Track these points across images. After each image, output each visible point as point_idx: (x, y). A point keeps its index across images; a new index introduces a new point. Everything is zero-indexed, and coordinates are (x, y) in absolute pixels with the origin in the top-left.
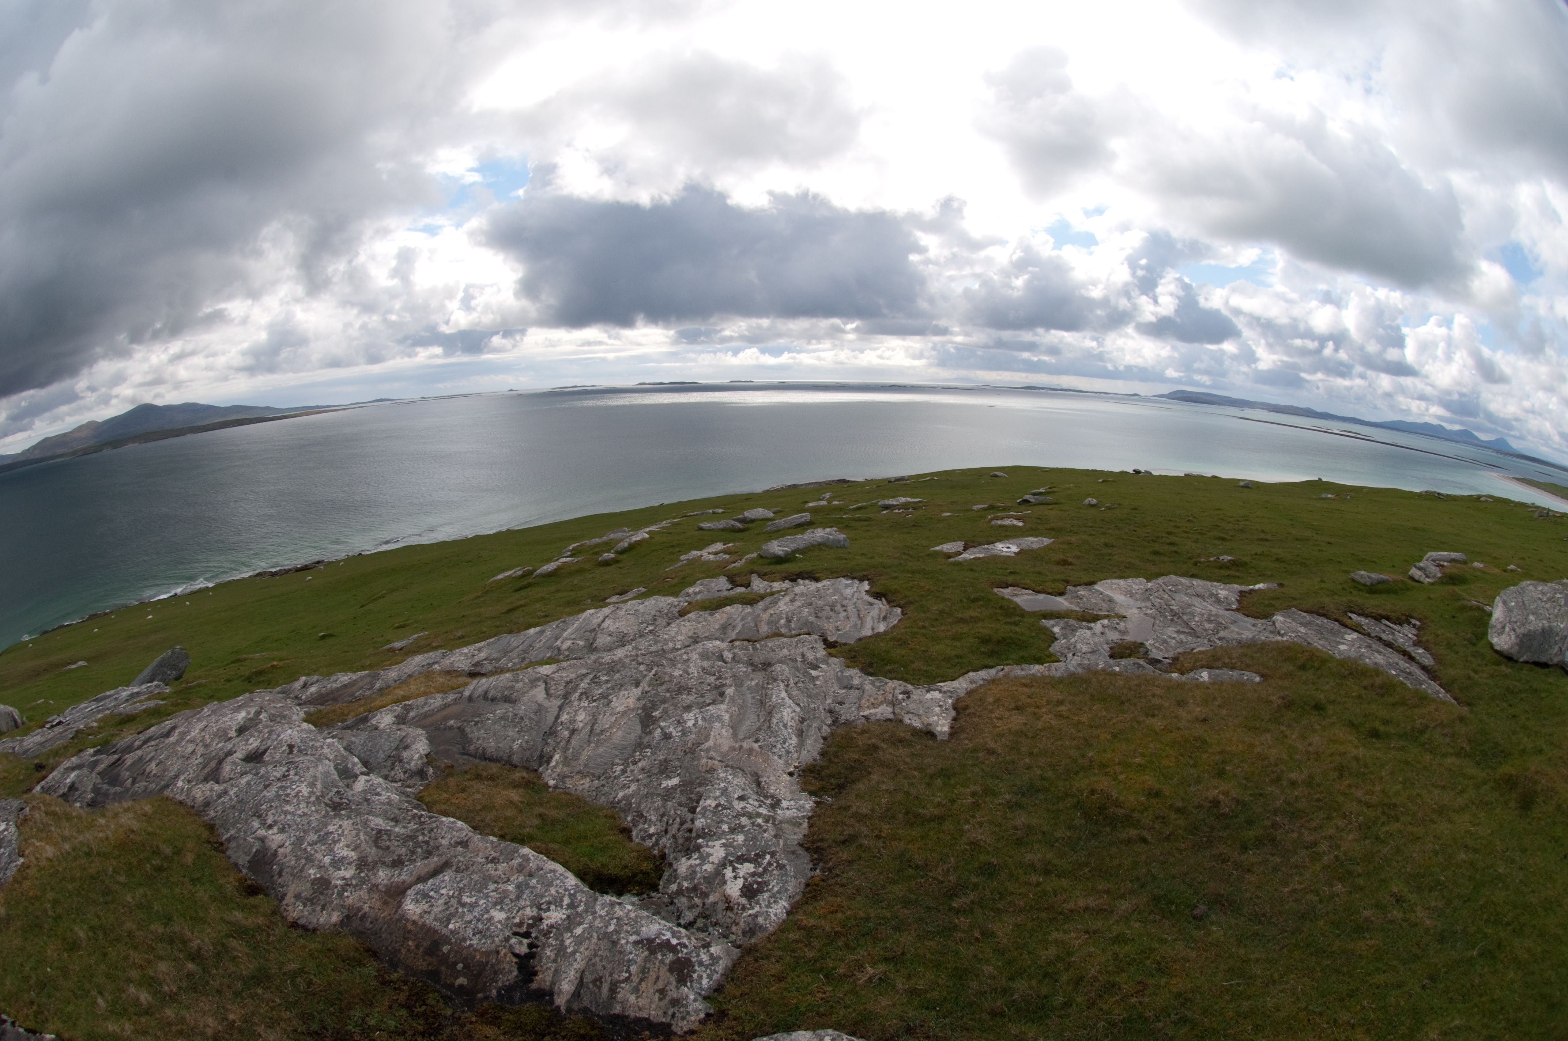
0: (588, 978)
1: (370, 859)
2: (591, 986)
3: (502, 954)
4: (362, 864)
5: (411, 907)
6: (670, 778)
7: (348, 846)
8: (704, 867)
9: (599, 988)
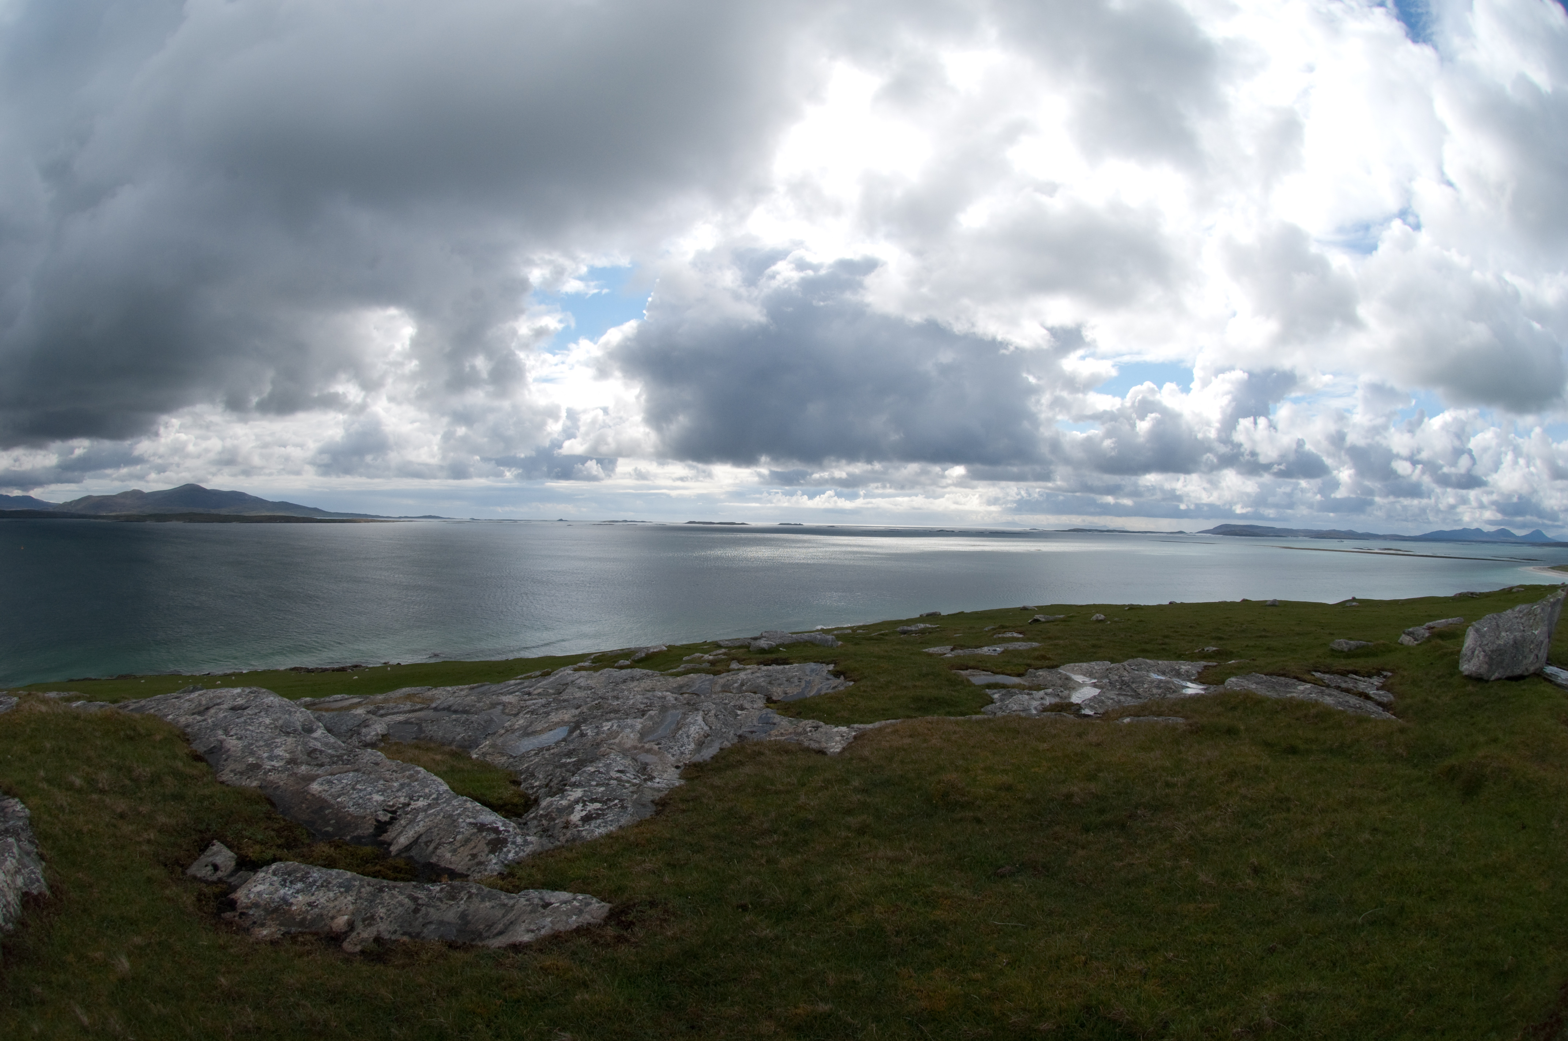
0: (424, 839)
1: (299, 761)
2: (422, 844)
3: (367, 819)
4: (293, 761)
5: (315, 787)
6: (571, 758)
7: (286, 751)
8: (560, 802)
9: (428, 846)
